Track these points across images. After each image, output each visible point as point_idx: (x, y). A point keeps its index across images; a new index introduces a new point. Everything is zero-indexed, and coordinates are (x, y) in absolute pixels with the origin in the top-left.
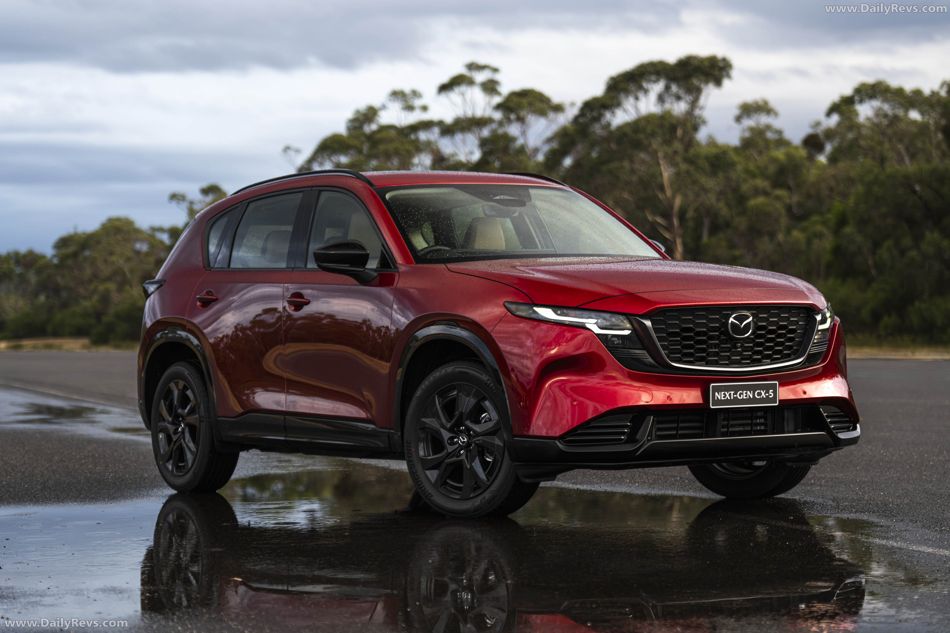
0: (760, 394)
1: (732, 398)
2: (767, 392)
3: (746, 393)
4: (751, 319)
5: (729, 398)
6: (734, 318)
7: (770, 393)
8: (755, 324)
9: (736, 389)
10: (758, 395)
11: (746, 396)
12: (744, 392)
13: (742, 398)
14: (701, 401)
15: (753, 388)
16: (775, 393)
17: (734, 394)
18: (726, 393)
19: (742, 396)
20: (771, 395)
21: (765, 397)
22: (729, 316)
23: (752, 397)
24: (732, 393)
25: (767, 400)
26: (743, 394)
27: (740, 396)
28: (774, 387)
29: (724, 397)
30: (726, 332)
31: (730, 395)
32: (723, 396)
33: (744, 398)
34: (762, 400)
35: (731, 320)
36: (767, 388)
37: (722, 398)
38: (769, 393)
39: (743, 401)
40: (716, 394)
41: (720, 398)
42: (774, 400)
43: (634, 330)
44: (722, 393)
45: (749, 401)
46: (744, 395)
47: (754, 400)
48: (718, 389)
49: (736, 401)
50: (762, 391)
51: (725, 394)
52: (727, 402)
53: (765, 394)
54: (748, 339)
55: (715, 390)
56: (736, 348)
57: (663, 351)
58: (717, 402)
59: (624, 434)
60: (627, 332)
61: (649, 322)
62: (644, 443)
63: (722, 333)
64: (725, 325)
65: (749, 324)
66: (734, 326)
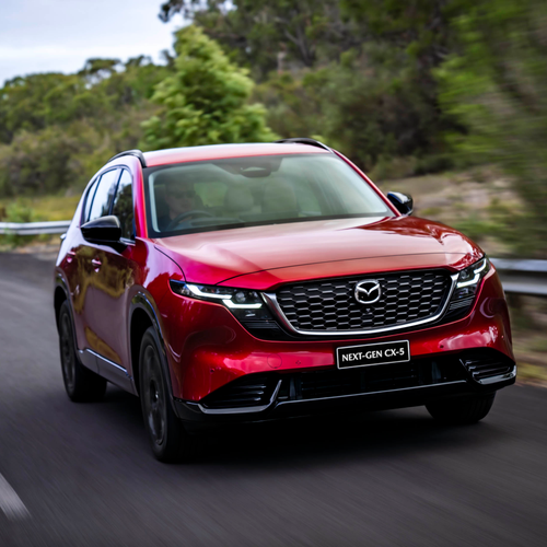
0: (390, 353)
1: (360, 358)
2: (398, 350)
3: (375, 353)
5: (357, 359)
6: (361, 286)
7: (401, 351)
8: (383, 290)
9: (364, 350)
10: (388, 354)
11: (375, 356)
12: (373, 352)
13: (371, 357)
14: (331, 362)
15: (382, 348)
16: (406, 350)
17: (362, 355)
18: (354, 354)
19: (371, 355)
20: (402, 353)
21: (395, 355)
22: (353, 286)
23: (381, 356)
24: (360, 354)
25: (398, 357)
27: (369, 356)
28: (404, 345)
29: (351, 359)
30: (354, 300)
31: (358, 356)
32: (350, 357)
33: (373, 357)
34: (393, 358)
35: (358, 288)
36: (397, 347)
39: (372, 361)
40: (343, 356)
41: (347, 360)
42: (405, 356)
43: (263, 303)
44: (350, 355)
45: (378, 360)
46: (373, 354)
47: (384, 359)
48: (346, 352)
49: (365, 361)
50: (392, 350)
51: (352, 356)
52: (355, 362)
53: (395, 352)
54: (377, 304)
55: (341, 352)
56: (365, 312)
57: (288, 322)
58: (343, 363)
59: (258, 396)
60: (258, 306)
61: (273, 297)
62: (274, 403)
63: (351, 301)
64: (352, 293)
65: (376, 291)
66: (361, 294)
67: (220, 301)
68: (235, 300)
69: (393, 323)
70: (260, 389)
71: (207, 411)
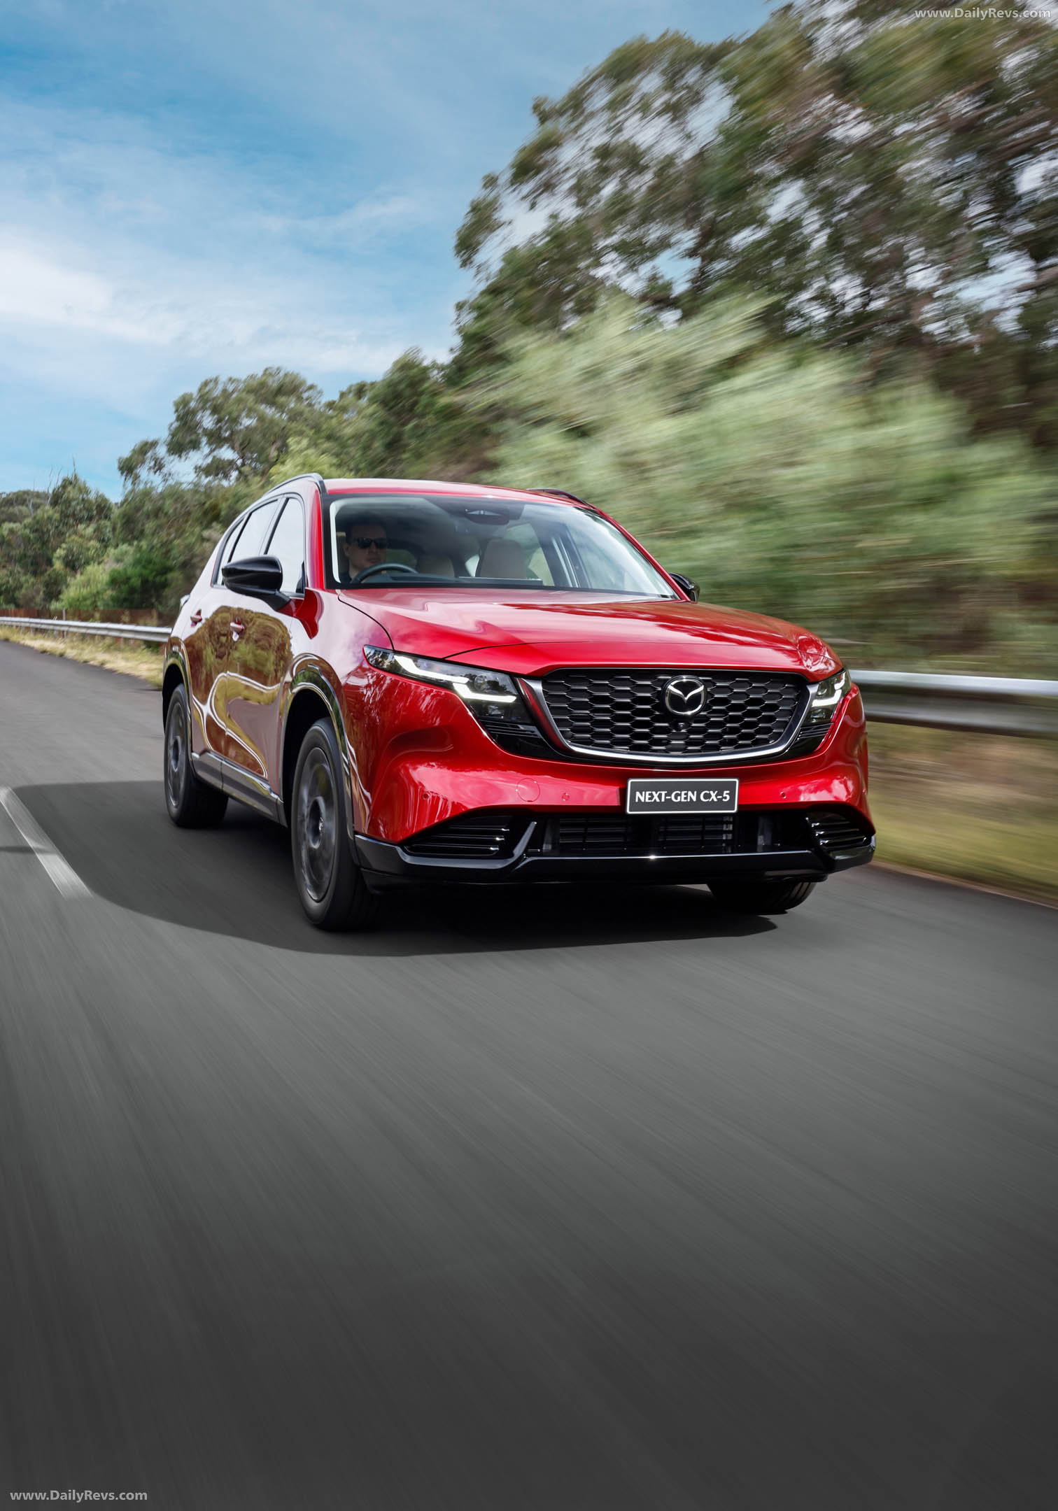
0: (709, 796)
1: (663, 800)
2: (720, 793)
3: (685, 794)
4: (701, 688)
5: (658, 800)
6: (675, 686)
7: (724, 795)
8: (708, 694)
9: (670, 789)
10: (705, 798)
11: (686, 798)
12: (683, 793)
13: (679, 800)
14: (615, 802)
15: (698, 788)
16: (732, 795)
17: (666, 795)
18: (654, 793)
19: (679, 798)
20: (726, 798)
21: (715, 800)
22: (665, 682)
23: (694, 799)
24: (663, 793)
25: (720, 805)
26: (680, 795)
27: (676, 798)
28: (731, 787)
29: (649, 799)
30: (661, 706)
31: (660, 796)
32: (648, 796)
33: (683, 800)
34: (712, 805)
35: (670, 687)
36: (720, 788)
37: (647, 800)
38: (722, 795)
39: (681, 805)
40: (638, 794)
41: (643, 801)
42: (730, 805)
43: (520, 695)
44: (647, 793)
45: (690, 805)
46: (683, 796)
47: (698, 804)
48: (641, 787)
49: (669, 805)
50: (711, 792)
51: (651, 794)
52: (654, 805)
53: (716, 796)
54: (696, 718)
55: (636, 787)
56: (678, 729)
57: (558, 730)
58: (637, 805)
59: (495, 843)
60: (510, 699)
61: (537, 687)
62: (521, 859)
63: (656, 707)
64: (661, 695)
65: (698, 695)
66: (674, 697)
67: (448, 686)
68: (473, 685)
69: (715, 749)
70: (500, 834)
71: (408, 859)
